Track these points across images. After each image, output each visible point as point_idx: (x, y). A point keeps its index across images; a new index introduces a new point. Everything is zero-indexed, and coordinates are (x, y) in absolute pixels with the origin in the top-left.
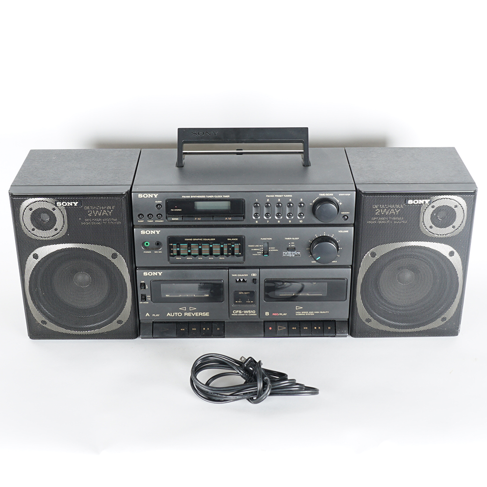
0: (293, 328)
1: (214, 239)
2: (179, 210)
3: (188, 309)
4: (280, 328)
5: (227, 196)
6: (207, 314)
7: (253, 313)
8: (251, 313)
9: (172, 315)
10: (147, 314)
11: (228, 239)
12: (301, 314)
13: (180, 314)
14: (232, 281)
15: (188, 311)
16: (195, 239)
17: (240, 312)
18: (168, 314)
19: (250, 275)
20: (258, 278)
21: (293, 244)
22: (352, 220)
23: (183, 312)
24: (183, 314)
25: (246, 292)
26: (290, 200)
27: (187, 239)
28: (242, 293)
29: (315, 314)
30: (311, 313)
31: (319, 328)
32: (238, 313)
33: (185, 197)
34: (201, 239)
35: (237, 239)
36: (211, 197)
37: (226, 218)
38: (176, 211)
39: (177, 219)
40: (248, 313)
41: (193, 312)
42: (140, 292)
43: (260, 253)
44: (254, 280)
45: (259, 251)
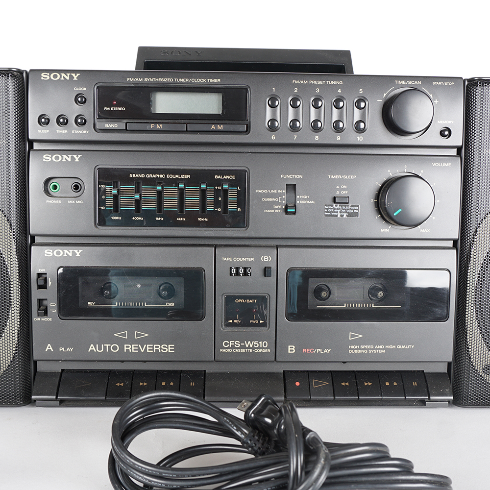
0: (343, 384)
1: (189, 176)
2: (120, 109)
3: (131, 335)
4: (316, 384)
5: (215, 81)
6: (169, 349)
7: (262, 347)
8: (259, 348)
9: (100, 349)
10: (49, 347)
11: (216, 177)
12: (359, 351)
13: (115, 348)
14: (222, 271)
15: (131, 341)
16: (150, 176)
17: (237, 344)
18: (92, 348)
19: (258, 259)
20: (274, 267)
21: (344, 190)
22: (457, 139)
23: (121, 343)
24: (122, 348)
25: (250, 298)
26: (339, 91)
27: (134, 176)
28: (242, 301)
29: (386, 349)
30: (380, 349)
31: (395, 384)
32: (233, 347)
33: (132, 80)
34: (161, 176)
35: (233, 177)
36: (183, 80)
37: (213, 127)
38: (115, 111)
39: (114, 126)
40: (253, 348)
41: (142, 342)
42: (36, 294)
43: (279, 208)
44: (266, 272)
45: (277, 203)
